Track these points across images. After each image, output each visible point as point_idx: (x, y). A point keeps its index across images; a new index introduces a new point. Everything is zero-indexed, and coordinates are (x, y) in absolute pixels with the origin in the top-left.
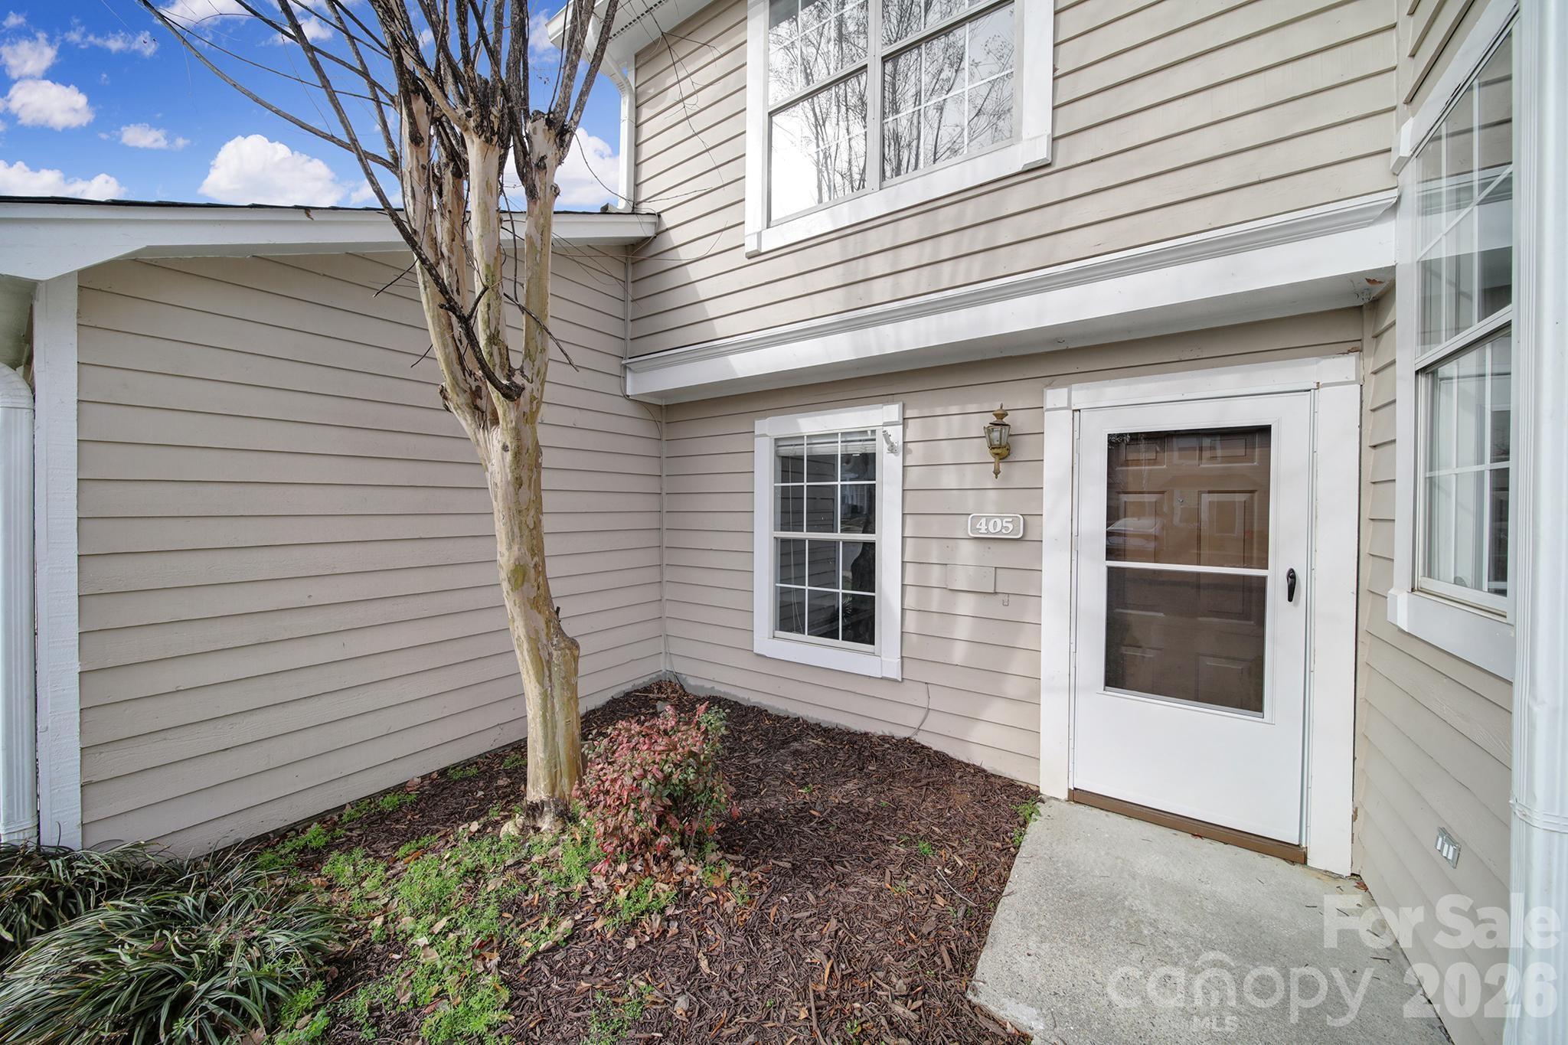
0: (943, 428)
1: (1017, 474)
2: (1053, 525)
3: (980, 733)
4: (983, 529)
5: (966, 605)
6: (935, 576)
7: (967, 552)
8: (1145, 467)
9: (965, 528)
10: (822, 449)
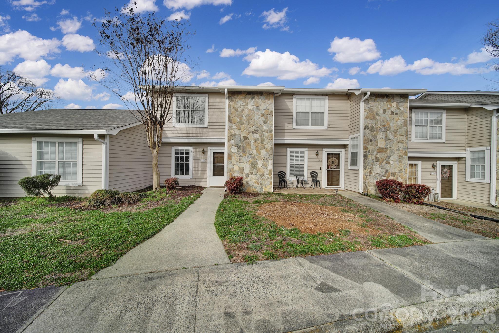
0: (198, 150)
1: (205, 156)
2: (208, 161)
3: (202, 183)
4: (202, 161)
5: (200, 169)
6: (197, 167)
7: (200, 163)
8: (216, 155)
9: (200, 161)
10: (182, 151)
